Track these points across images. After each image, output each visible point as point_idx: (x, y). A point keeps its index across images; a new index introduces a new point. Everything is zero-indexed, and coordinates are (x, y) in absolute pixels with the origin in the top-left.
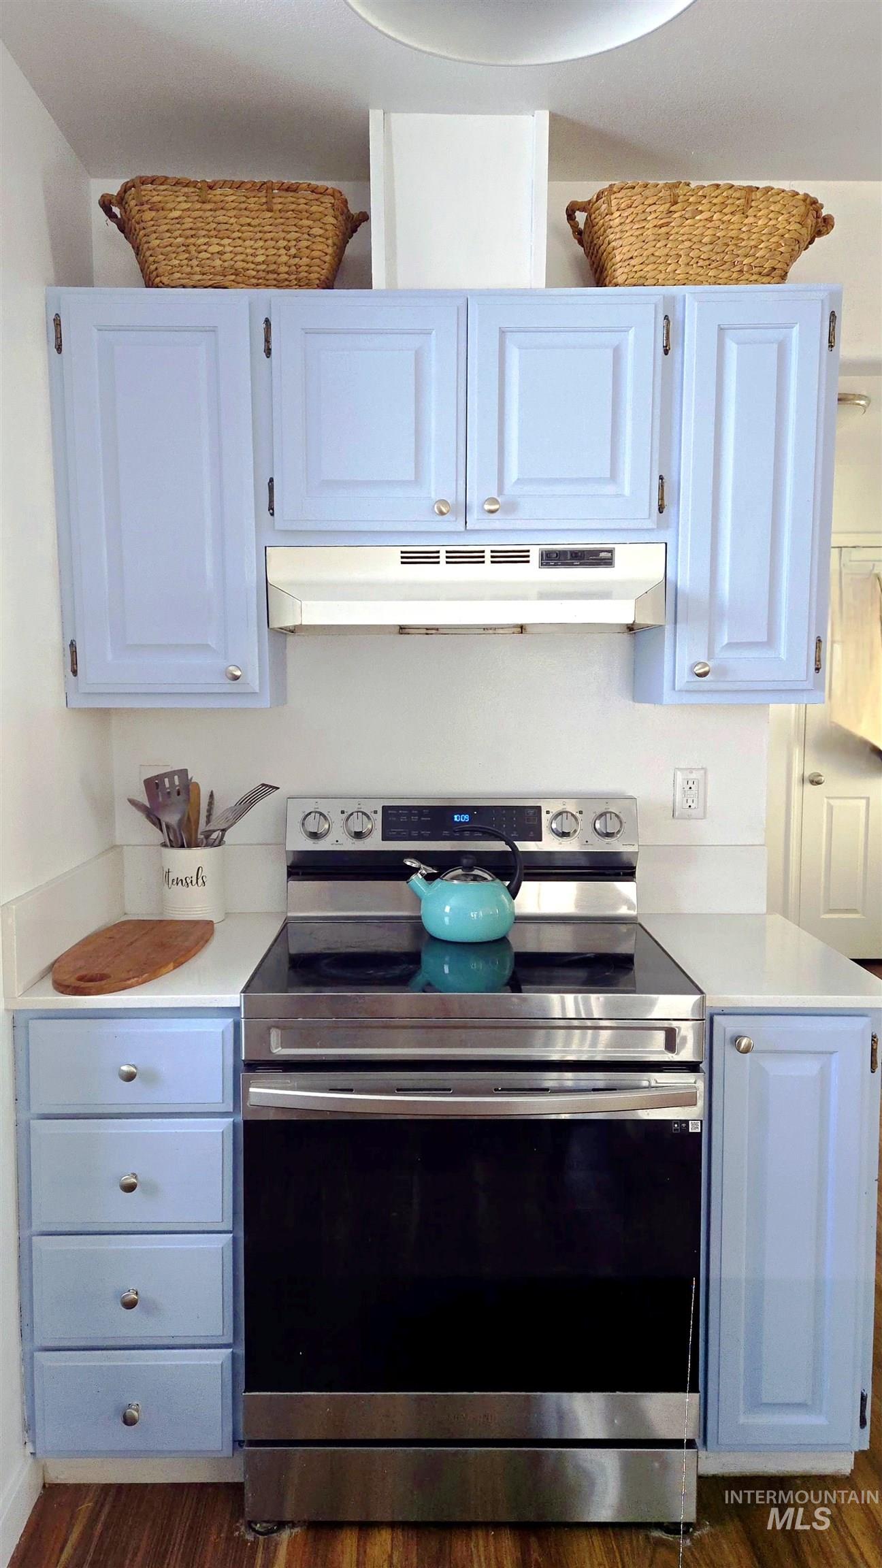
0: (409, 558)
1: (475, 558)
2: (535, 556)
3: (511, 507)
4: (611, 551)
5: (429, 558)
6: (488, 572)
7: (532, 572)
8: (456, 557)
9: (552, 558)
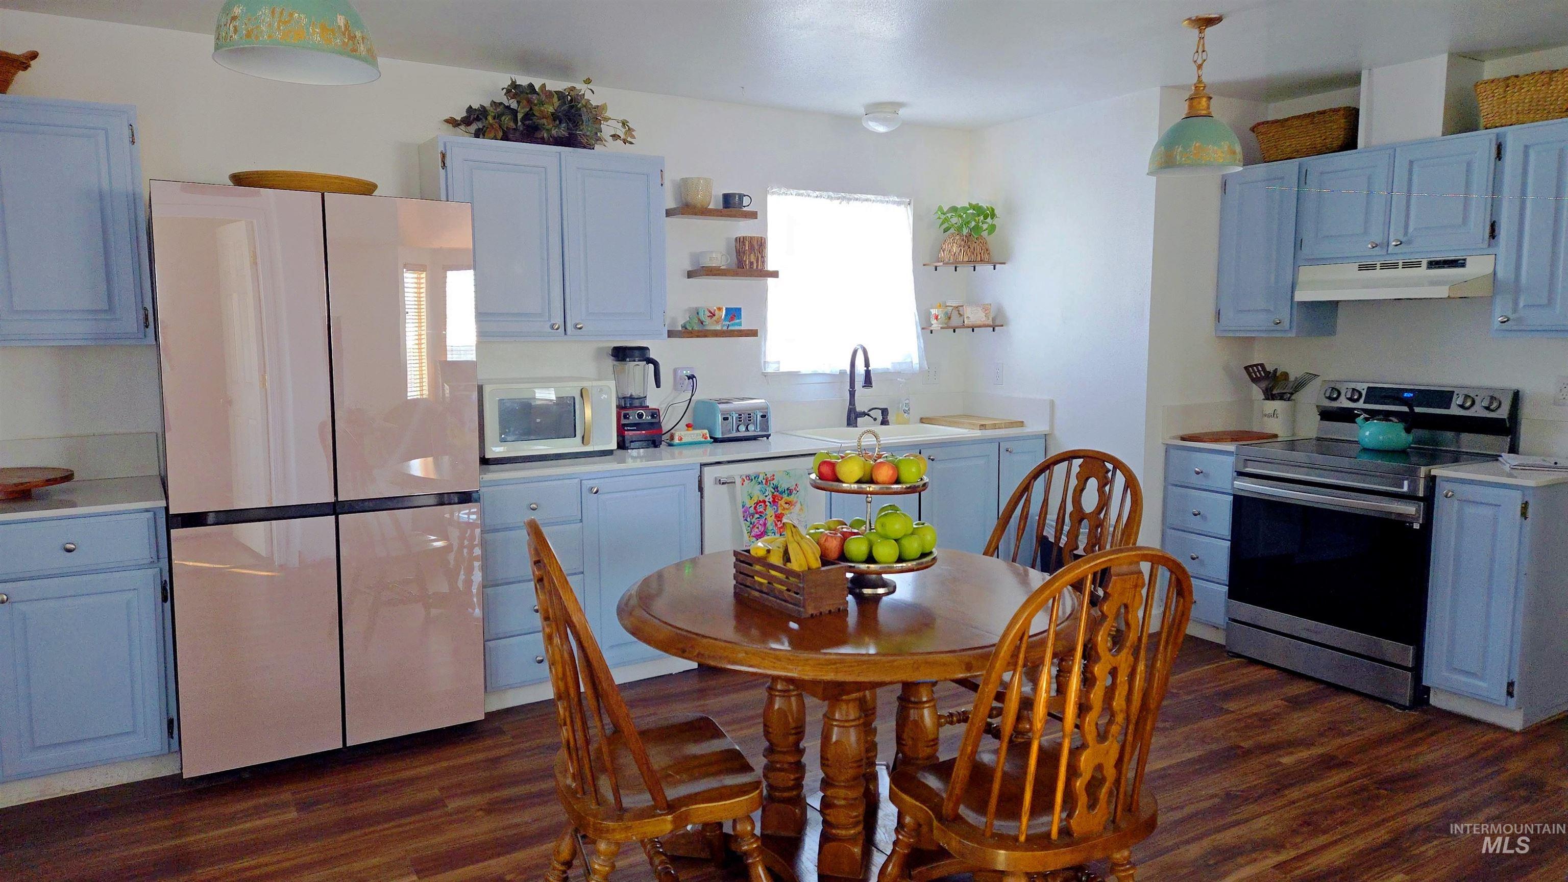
0: (1362, 268)
1: (1395, 266)
2: (1424, 264)
3: (1409, 242)
4: (1465, 260)
5: (1372, 267)
6: (1400, 272)
7: (1423, 271)
8: (1385, 266)
9: (1433, 264)
